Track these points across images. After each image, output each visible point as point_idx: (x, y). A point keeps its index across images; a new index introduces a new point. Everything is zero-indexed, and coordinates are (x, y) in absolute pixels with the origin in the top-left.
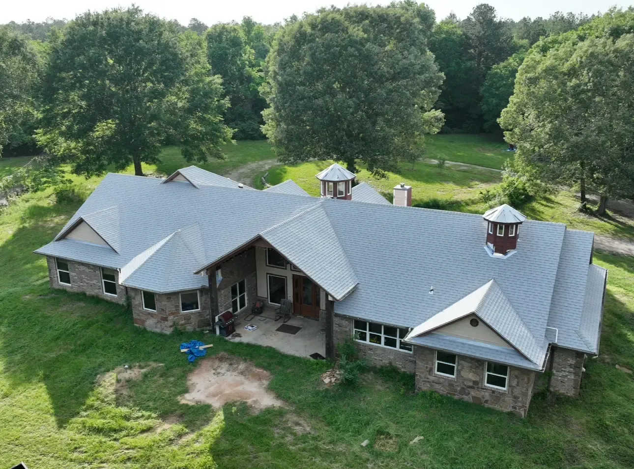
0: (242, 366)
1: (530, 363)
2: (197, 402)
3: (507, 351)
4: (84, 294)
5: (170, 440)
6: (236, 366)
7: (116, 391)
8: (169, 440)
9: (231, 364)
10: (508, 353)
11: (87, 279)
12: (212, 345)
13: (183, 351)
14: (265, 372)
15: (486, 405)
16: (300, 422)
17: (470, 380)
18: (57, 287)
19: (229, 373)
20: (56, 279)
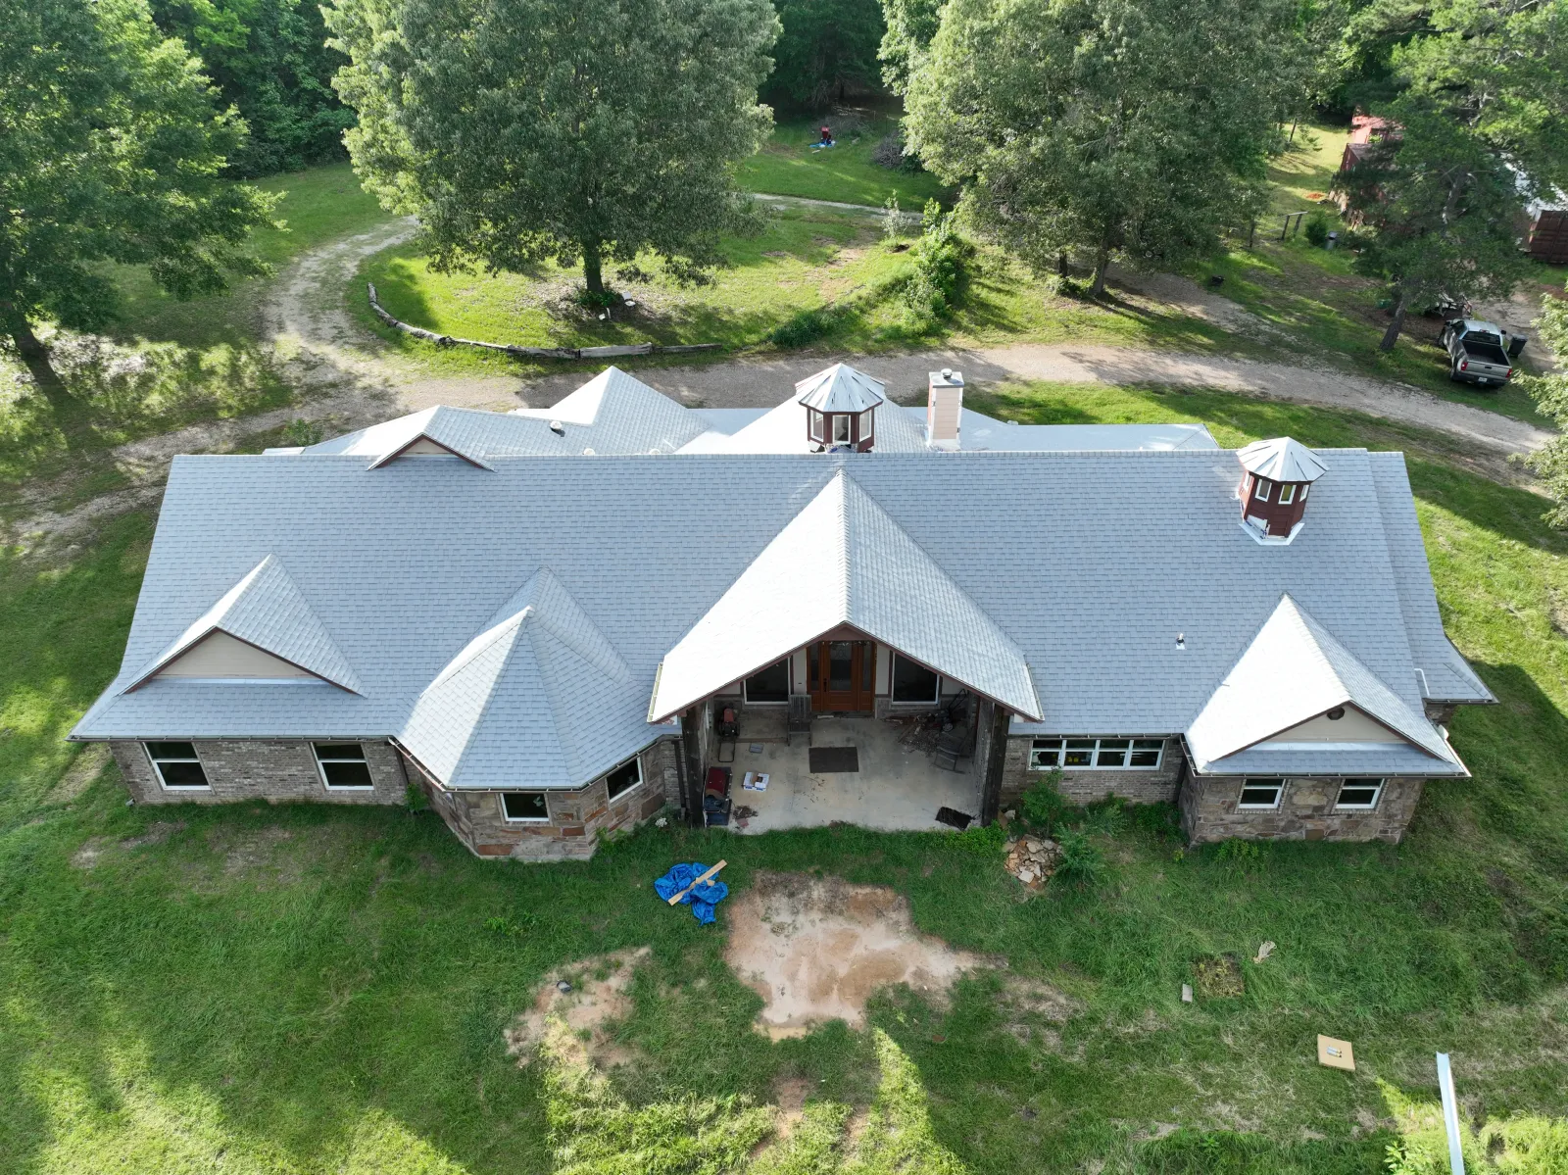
0: (818, 891)
1: (1439, 763)
2: (807, 1024)
3: (1394, 749)
4: (262, 803)
5: (834, 1146)
6: (805, 894)
7: (597, 1064)
8: (833, 1149)
9: (791, 895)
10: (1394, 752)
11: (267, 769)
12: (722, 864)
13: (673, 901)
14: (879, 891)
15: (1332, 839)
16: (1039, 991)
17: (1308, 807)
18: (158, 801)
19: (801, 918)
20: (153, 782)
